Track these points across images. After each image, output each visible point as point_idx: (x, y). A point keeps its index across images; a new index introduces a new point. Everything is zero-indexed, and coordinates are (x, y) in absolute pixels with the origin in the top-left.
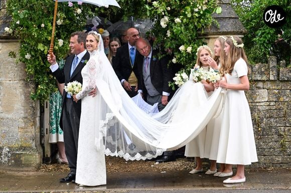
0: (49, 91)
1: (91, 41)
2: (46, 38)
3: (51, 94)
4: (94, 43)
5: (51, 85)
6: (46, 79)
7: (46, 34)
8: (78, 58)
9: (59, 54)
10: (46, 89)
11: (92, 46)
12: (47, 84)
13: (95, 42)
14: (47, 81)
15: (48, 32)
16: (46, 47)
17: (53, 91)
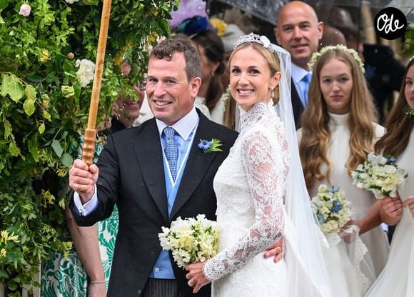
0: (40, 254)
1: (253, 71)
2: (30, 55)
3: (48, 265)
4: (262, 80)
5: (47, 228)
6: (27, 207)
7: (30, 39)
8: (176, 134)
9: (77, 113)
10: (29, 244)
11: (254, 89)
12: (33, 226)
13: (265, 73)
14: (33, 216)
15: (38, 30)
16: (31, 90)
17: (52, 252)
